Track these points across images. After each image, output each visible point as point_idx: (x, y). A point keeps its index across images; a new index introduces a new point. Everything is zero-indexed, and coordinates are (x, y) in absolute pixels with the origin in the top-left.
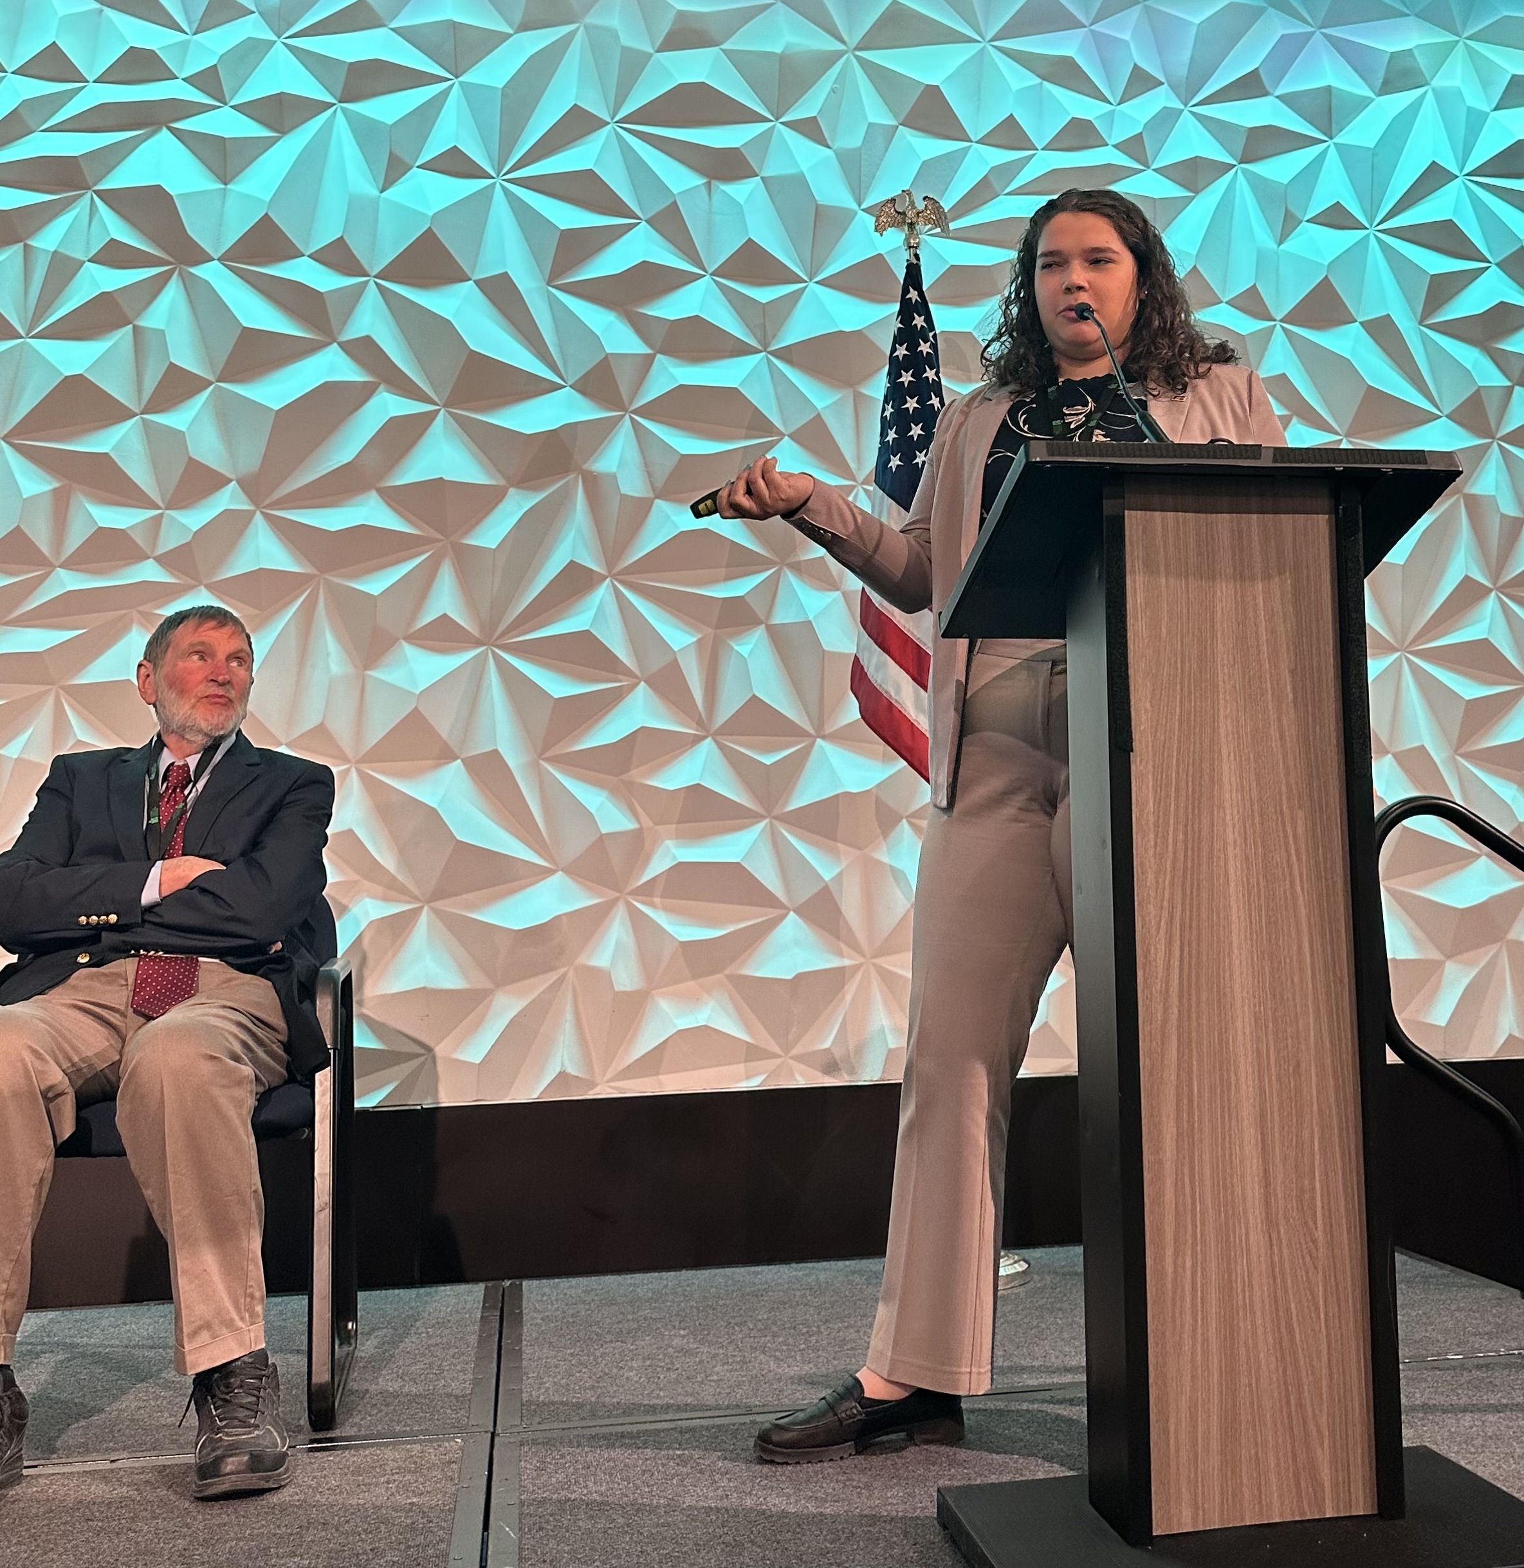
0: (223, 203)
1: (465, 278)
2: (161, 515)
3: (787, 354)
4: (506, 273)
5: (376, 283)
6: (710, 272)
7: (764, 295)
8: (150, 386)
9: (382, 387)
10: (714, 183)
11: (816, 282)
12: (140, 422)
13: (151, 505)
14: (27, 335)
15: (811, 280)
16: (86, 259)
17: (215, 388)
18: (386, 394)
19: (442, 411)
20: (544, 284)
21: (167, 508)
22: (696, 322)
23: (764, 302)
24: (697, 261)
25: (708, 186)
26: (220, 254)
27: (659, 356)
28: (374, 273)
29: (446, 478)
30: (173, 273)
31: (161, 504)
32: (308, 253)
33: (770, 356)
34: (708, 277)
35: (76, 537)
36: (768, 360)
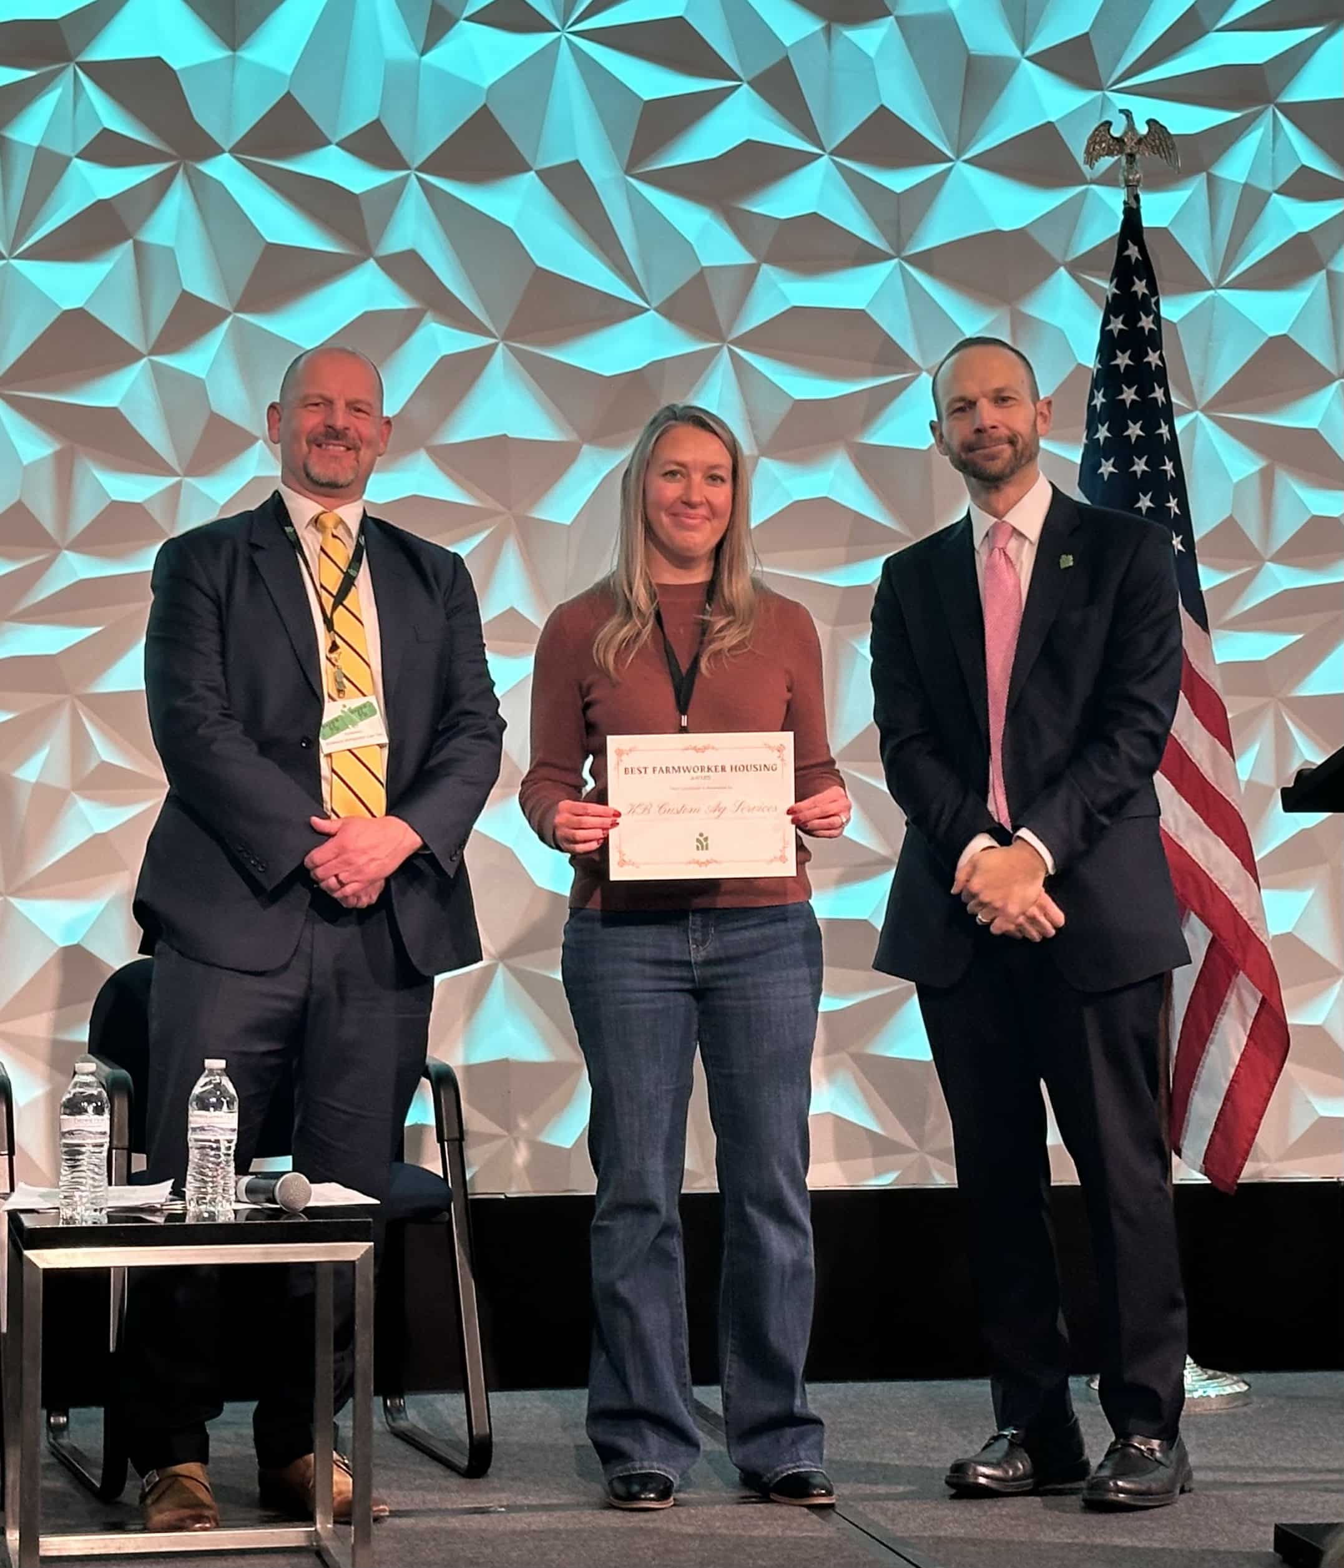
0: (233, 76)
1: (528, 169)
2: (179, 484)
3: (926, 261)
4: (577, 162)
5: (419, 179)
6: (829, 149)
7: (899, 181)
8: (159, 320)
9: (429, 316)
10: (836, 27)
11: (966, 161)
12: (149, 365)
13: (167, 471)
14: (10, 254)
15: (958, 157)
16: (73, 155)
17: (232, 322)
18: (434, 325)
19: (501, 345)
20: (621, 173)
21: (186, 475)
22: (814, 221)
23: (898, 191)
24: (813, 136)
25: (828, 30)
26: (231, 144)
27: (765, 267)
28: (415, 165)
29: (510, 435)
30: (178, 170)
31: (178, 469)
32: (337, 140)
33: (903, 263)
34: (826, 157)
35: (85, 514)
36: (902, 269)
